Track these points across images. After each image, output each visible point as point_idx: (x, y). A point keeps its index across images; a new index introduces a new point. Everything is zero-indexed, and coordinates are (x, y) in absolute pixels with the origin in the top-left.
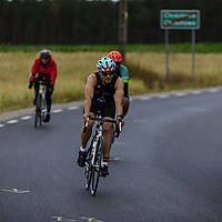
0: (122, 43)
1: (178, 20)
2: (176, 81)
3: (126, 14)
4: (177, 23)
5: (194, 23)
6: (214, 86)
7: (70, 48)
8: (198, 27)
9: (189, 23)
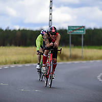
1: (76, 30)
2: (75, 58)
4: (75, 31)
5: (83, 31)
6: (92, 60)
8: (85, 33)
9: (81, 31)
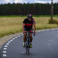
0: (52, 15)
3: (53, 7)
7: (38, 16)
